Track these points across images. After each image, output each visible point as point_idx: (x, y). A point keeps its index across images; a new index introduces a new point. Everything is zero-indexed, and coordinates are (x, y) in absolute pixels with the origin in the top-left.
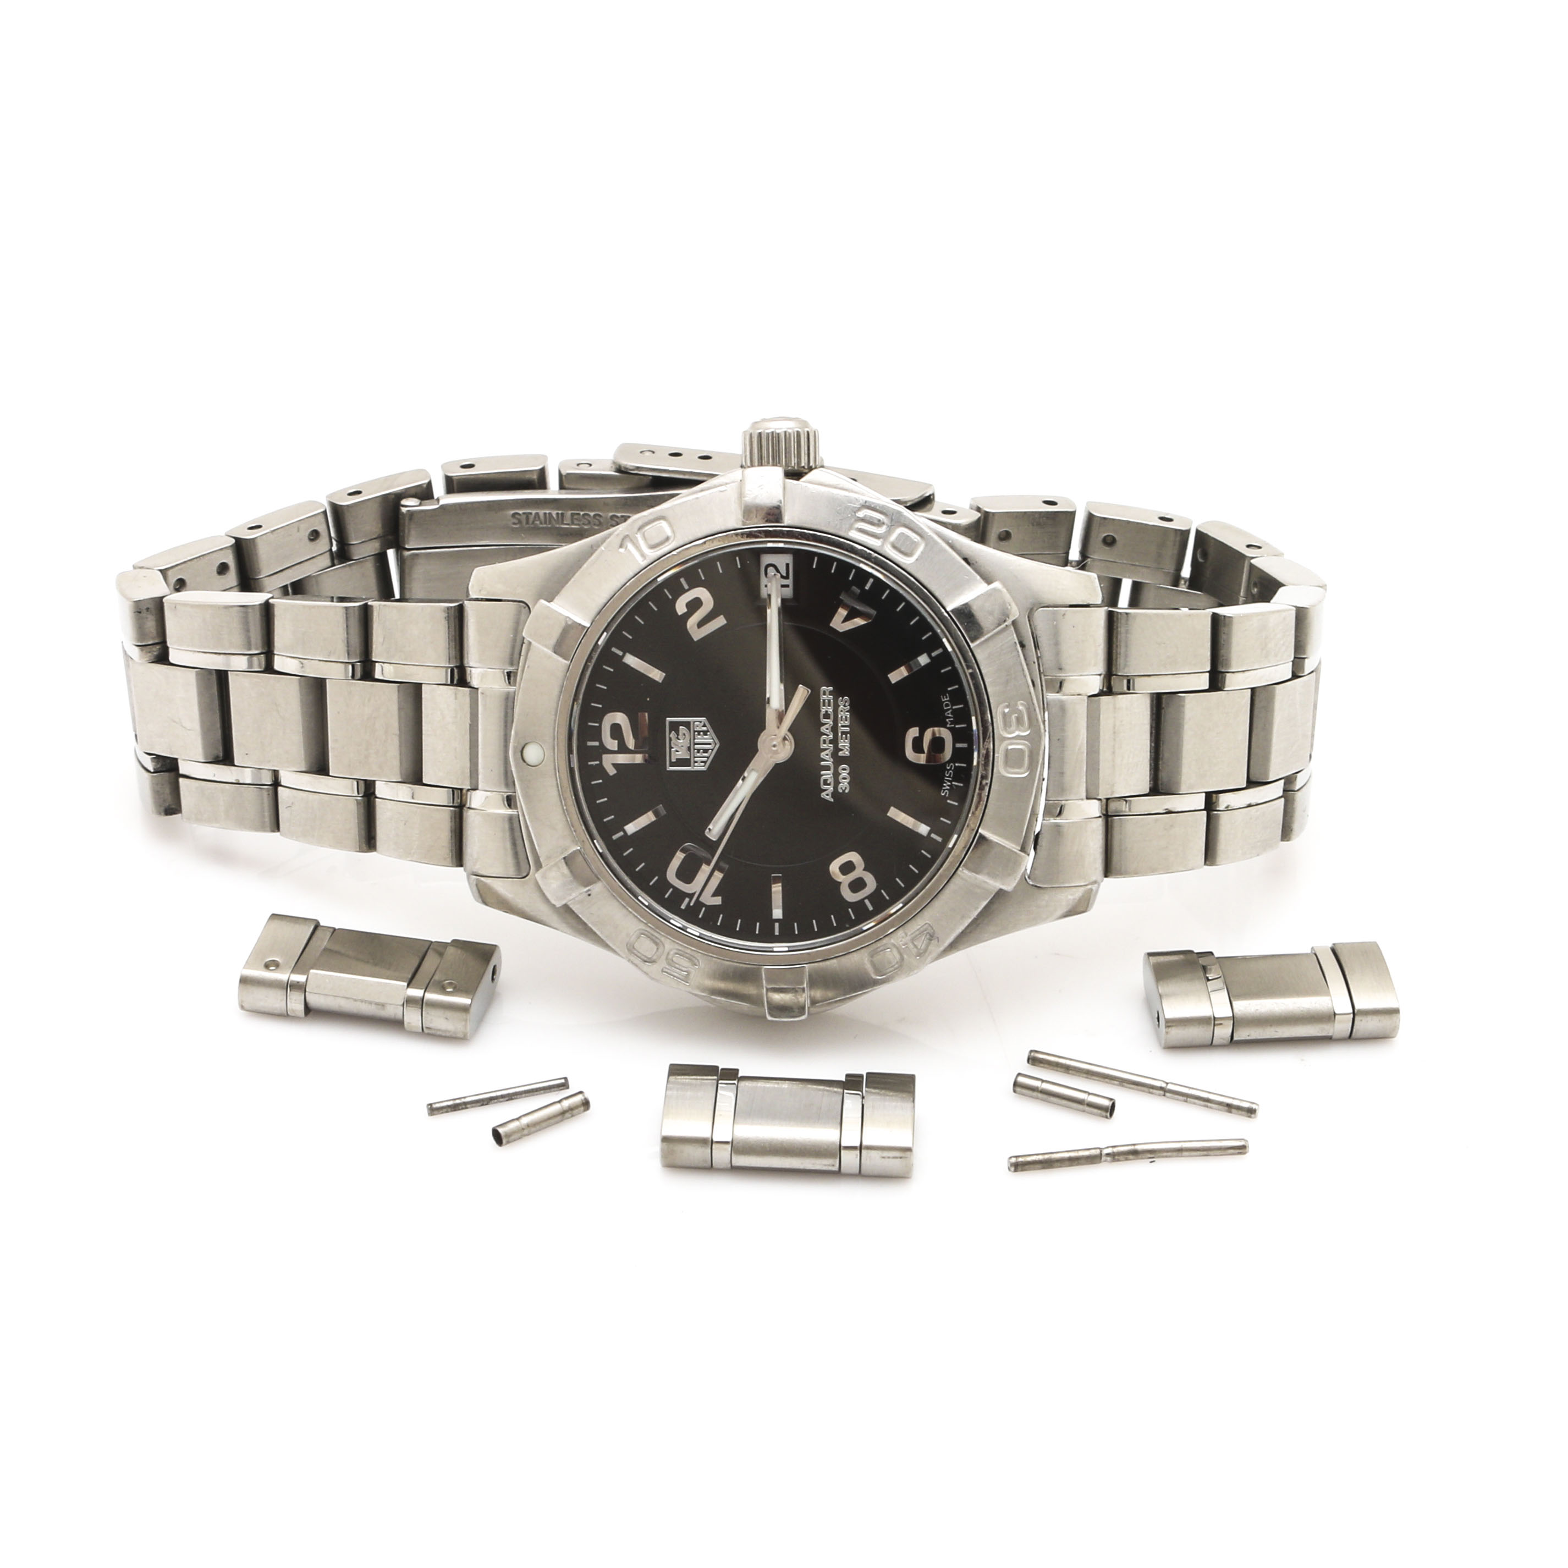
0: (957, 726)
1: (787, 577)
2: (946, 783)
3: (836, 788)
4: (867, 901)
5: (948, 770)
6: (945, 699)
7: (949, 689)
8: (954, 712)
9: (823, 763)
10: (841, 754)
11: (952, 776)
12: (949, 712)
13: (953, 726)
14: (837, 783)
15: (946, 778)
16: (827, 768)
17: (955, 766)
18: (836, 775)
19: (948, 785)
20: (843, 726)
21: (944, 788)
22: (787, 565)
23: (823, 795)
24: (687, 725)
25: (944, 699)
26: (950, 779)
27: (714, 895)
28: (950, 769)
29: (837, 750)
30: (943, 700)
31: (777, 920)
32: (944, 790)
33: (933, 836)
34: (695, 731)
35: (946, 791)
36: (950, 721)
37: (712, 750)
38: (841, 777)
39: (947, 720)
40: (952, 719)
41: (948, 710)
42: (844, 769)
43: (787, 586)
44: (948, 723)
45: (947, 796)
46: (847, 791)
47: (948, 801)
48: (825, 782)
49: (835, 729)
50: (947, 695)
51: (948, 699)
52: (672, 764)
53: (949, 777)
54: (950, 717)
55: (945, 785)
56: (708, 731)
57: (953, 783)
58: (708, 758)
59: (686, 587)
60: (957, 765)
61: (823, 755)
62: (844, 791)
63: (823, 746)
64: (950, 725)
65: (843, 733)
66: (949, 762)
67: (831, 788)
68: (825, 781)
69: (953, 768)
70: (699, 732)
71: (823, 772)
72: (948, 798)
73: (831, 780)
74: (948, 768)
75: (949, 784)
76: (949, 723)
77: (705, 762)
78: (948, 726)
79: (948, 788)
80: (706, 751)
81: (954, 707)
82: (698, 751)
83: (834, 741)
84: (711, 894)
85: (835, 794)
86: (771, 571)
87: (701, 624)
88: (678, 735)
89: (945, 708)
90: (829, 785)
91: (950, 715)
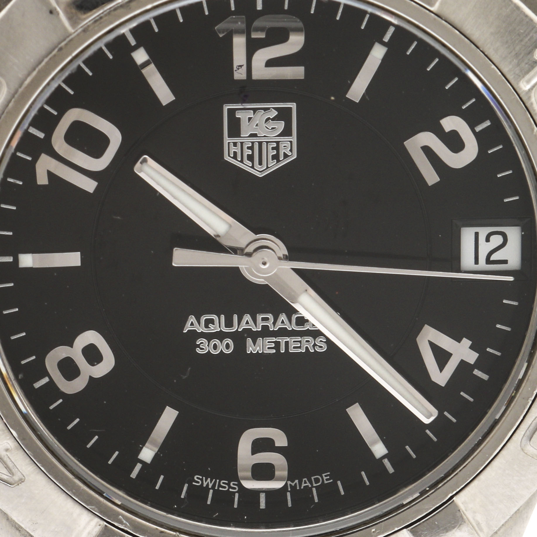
0: (289, 494)
1: (488, 261)
2: (211, 481)
3: (203, 335)
4: (46, 380)
5: (228, 484)
6: (325, 478)
7: (339, 483)
8: (308, 490)
9: (235, 317)
10: (249, 341)
11: (221, 489)
12: (308, 484)
13: (289, 490)
14: (209, 337)
15: (218, 481)
16: (229, 324)
17: (234, 493)
18: (221, 336)
19: (208, 484)
20: (287, 343)
21: (204, 478)
22: (505, 262)
23: (192, 319)
24: (287, 132)
25: (326, 476)
26: (216, 488)
27: (51, 175)
28: (230, 487)
29: (255, 336)
30: (323, 475)
31: (16, 261)
32: (202, 480)
33: (139, 466)
34: (278, 143)
35: (200, 482)
36: (296, 484)
37: (253, 167)
38: (217, 342)
39: (297, 481)
40: (298, 488)
41: (311, 484)
42: (228, 346)
43: (477, 262)
44: (293, 482)
45: (194, 483)
46: (198, 351)
47: (186, 486)
48: (209, 322)
49: (283, 332)
50: (332, 481)
51: (326, 482)
52: (231, 112)
53: (220, 486)
54: (300, 486)
55: (209, 480)
56: (278, 161)
57: (211, 491)
58: (242, 161)
59: (478, 129)
60: (237, 495)
61: (247, 317)
62: (198, 346)
63: (260, 317)
64: (290, 485)
65: (277, 344)
66: (240, 485)
67: (201, 329)
68: (212, 321)
69: (231, 490)
70: (277, 148)
71: (223, 317)
72: (191, 487)
73: (213, 329)
74: (232, 485)
75: (210, 487)
76: (293, 484)
77: (235, 157)
78: (289, 483)
79: (205, 485)
80: (251, 158)
81: (314, 490)
82: (251, 148)
83: (265, 332)
84: (52, 170)
85: (194, 335)
86: (497, 240)
87: (427, 150)
88: (273, 119)
89: (313, 478)
90: (207, 326)
91: (303, 485)
